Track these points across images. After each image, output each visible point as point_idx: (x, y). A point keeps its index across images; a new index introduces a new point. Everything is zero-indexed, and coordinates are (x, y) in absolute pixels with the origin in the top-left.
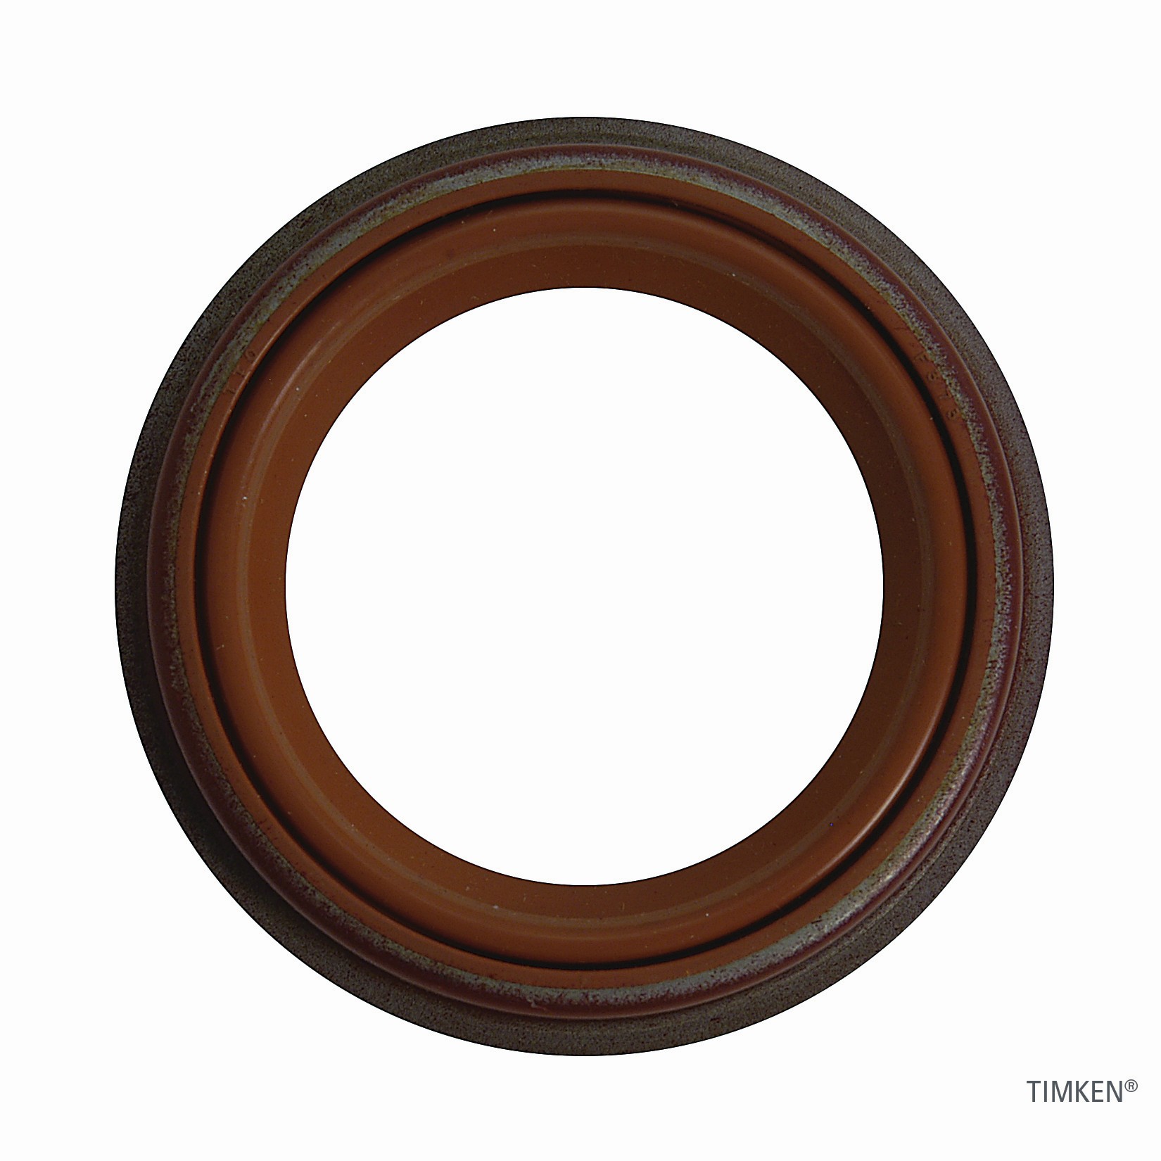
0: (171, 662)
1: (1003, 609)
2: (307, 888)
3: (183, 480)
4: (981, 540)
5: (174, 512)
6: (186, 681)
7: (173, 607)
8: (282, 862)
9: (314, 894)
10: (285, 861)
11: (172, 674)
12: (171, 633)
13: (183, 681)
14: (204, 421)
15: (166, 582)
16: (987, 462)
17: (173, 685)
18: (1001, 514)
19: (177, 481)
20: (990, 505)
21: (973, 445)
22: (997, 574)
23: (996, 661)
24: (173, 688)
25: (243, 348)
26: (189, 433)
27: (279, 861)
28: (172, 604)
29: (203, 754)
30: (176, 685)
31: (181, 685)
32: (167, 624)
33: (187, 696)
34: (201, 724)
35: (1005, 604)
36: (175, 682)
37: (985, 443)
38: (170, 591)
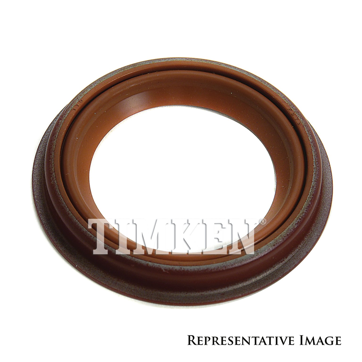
0: (51, 177)
1: (316, 173)
2: (91, 236)
3: (58, 131)
4: (309, 155)
5: (55, 139)
6: (56, 181)
7: (53, 162)
8: (84, 229)
9: (94, 238)
10: (85, 229)
11: (52, 180)
12: (52, 169)
13: (55, 181)
14: (66, 117)
15: (51, 156)
16: (310, 136)
17: (51, 183)
18: (315, 150)
19: (56, 132)
20: (312, 147)
21: (306, 132)
22: (314, 164)
23: (314, 186)
24: (52, 184)
25: (79, 100)
26: (61, 120)
27: (83, 229)
28: (52, 162)
29: (60, 200)
30: (53, 182)
31: (54, 182)
32: (51, 167)
33: (56, 185)
34: (60, 192)
35: (317, 172)
36: (52, 182)
37: (310, 132)
38: (52, 158)
